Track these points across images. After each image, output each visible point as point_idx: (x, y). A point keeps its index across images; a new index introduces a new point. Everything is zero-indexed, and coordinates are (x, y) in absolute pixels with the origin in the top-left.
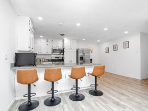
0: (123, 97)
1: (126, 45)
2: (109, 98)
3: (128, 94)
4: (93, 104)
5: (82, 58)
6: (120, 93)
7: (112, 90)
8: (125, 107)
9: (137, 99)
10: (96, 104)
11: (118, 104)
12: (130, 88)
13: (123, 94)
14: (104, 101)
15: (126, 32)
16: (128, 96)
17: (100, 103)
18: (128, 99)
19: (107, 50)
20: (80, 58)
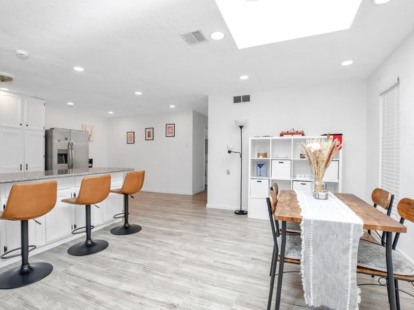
0: (174, 224)
1: (171, 130)
2: (155, 231)
3: (180, 219)
4: (130, 246)
5: (63, 157)
6: (168, 220)
7: (154, 218)
8: (181, 234)
9: (193, 221)
10: (137, 245)
11: (170, 234)
12: (181, 209)
13: (173, 220)
14: (148, 237)
15: (172, 106)
16: (181, 221)
17: (143, 241)
18: (182, 224)
19: (131, 138)
20: (60, 155)
